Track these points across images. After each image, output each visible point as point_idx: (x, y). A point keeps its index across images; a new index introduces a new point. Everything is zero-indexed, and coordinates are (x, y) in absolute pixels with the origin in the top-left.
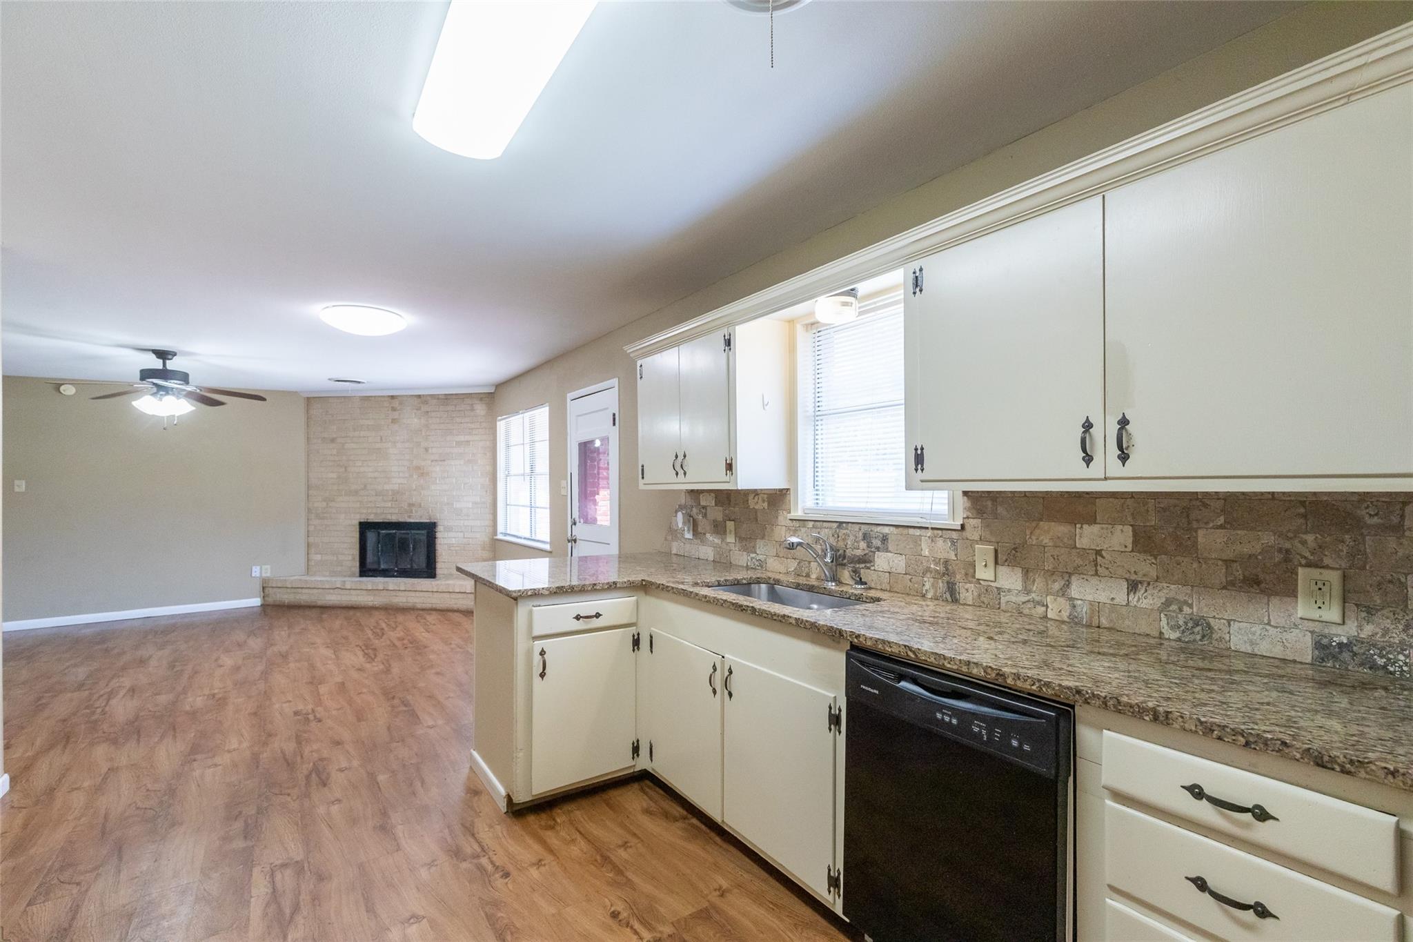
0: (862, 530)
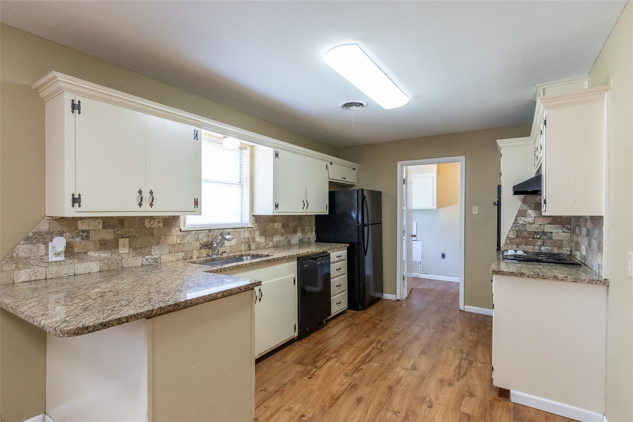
0: (220, 232)
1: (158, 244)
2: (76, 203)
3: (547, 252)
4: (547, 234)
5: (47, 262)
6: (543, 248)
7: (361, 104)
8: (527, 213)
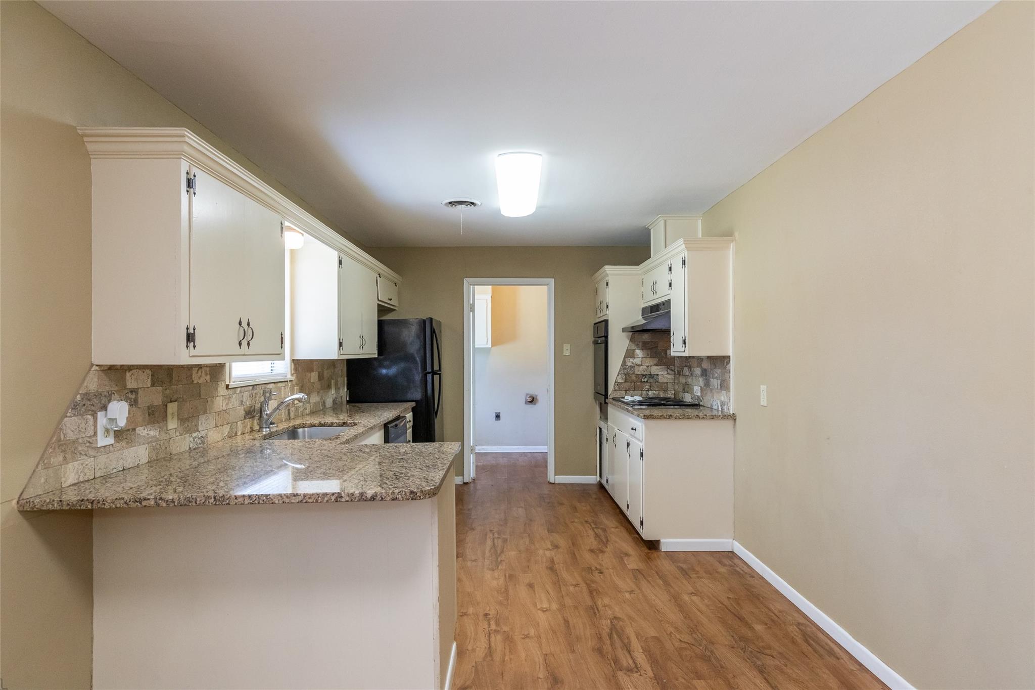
0: (263, 388)
1: (205, 412)
2: (190, 342)
3: (654, 396)
4: (654, 377)
5: (95, 447)
6: (650, 393)
7: (473, 203)
8: (635, 353)
